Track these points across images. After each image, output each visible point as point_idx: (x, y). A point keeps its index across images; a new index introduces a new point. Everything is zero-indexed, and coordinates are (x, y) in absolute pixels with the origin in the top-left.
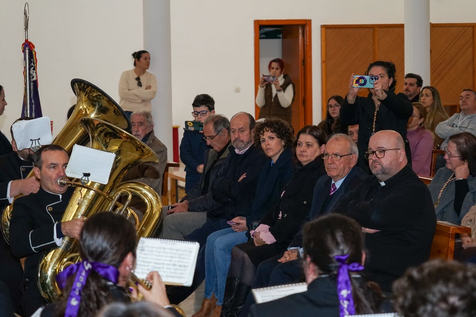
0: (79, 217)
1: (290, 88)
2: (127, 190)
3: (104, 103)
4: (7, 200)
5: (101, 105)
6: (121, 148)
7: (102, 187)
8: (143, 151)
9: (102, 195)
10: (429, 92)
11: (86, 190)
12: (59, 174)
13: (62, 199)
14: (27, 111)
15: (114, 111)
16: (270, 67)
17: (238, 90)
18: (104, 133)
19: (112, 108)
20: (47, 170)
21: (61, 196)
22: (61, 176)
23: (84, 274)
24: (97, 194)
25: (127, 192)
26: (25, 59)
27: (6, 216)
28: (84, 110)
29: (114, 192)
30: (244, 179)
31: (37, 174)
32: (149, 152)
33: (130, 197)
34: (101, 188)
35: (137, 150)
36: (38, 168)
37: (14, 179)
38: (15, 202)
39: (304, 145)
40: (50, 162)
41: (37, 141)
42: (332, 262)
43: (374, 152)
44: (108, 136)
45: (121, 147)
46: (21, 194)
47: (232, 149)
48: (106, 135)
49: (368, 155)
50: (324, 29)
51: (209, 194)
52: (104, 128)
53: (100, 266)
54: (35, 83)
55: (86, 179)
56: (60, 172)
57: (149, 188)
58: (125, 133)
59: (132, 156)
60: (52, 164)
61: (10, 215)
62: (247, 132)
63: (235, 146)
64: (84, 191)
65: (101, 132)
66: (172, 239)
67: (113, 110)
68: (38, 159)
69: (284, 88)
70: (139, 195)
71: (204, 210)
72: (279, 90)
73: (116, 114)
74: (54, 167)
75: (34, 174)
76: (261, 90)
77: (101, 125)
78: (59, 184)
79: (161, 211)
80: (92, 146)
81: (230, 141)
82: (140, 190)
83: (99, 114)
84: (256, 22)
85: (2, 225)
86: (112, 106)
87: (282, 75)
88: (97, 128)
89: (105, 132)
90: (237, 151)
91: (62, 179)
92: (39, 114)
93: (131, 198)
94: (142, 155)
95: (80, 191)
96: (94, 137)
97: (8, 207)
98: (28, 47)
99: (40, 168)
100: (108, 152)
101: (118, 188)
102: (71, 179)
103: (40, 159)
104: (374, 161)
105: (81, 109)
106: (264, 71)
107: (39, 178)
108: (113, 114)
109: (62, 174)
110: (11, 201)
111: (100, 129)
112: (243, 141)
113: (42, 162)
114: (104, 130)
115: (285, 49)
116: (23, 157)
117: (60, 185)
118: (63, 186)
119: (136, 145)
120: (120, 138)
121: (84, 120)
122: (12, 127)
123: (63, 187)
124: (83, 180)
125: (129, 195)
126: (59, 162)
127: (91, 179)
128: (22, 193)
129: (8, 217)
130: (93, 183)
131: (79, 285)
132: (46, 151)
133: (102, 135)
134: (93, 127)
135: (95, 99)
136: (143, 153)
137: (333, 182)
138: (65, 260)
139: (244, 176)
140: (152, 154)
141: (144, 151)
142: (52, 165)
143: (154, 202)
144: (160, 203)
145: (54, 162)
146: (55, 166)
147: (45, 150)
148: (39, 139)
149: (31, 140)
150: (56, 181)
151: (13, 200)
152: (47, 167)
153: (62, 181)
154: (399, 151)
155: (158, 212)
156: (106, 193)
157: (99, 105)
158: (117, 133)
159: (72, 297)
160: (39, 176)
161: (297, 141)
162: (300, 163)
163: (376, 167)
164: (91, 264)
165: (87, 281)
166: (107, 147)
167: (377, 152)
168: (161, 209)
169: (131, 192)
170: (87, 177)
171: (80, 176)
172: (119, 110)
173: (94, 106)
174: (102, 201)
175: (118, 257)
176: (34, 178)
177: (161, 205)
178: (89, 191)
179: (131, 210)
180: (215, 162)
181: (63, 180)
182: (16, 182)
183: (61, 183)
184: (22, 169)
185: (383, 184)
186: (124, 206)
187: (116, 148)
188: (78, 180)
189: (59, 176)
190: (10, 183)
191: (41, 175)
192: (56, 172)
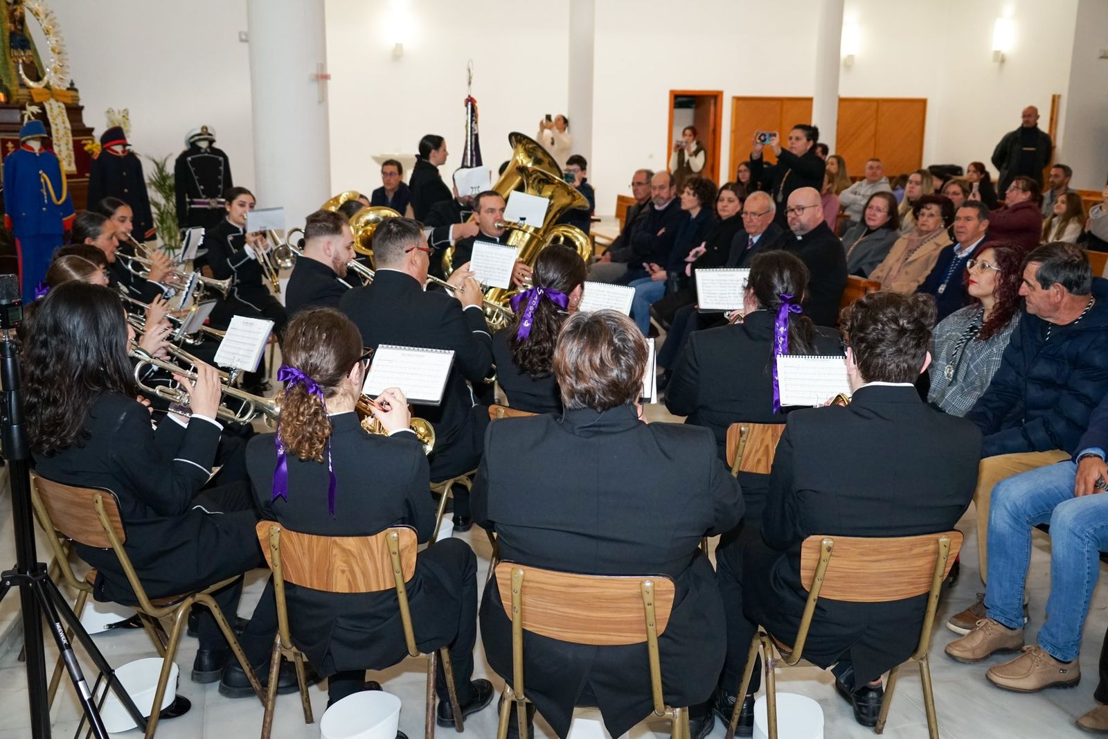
1: (701, 155)
2: (559, 233)
3: (540, 155)
4: (449, 243)
6: (553, 194)
7: (537, 230)
8: (574, 196)
9: (537, 238)
10: (834, 160)
13: (500, 240)
14: (467, 161)
16: (684, 134)
17: (651, 157)
18: (538, 179)
19: (546, 160)
20: (485, 214)
22: (498, 220)
23: (536, 298)
24: (532, 236)
25: (560, 235)
26: (467, 113)
28: (520, 161)
29: (548, 234)
30: (663, 233)
31: (476, 218)
33: (562, 239)
35: (568, 195)
36: (477, 213)
39: (726, 200)
40: (487, 208)
42: (774, 299)
43: (793, 210)
44: (541, 183)
45: (553, 192)
46: (462, 237)
47: (652, 205)
48: (539, 182)
49: (787, 213)
50: (735, 100)
51: (630, 247)
52: (537, 175)
53: (551, 293)
54: (477, 136)
55: (523, 223)
56: (497, 217)
58: (556, 179)
59: (564, 200)
60: (489, 209)
62: (666, 190)
63: (655, 202)
64: (521, 233)
65: (535, 179)
66: (604, 283)
68: (476, 205)
69: (696, 153)
70: (570, 238)
71: (625, 261)
72: (691, 155)
74: (491, 212)
75: (474, 219)
76: (674, 156)
77: (535, 172)
78: (496, 227)
80: (527, 192)
81: (651, 198)
82: (572, 233)
83: (536, 164)
84: (672, 92)
87: (695, 142)
88: (531, 175)
90: (657, 207)
92: (479, 163)
94: (574, 200)
95: (517, 234)
96: (529, 184)
98: (471, 101)
99: (479, 213)
100: (541, 197)
101: (550, 231)
102: (509, 223)
103: (478, 205)
104: (793, 219)
105: (518, 160)
106: (678, 137)
107: (479, 221)
108: (547, 163)
109: (499, 218)
110: (452, 243)
111: (534, 176)
112: (662, 198)
113: (481, 207)
114: (537, 177)
115: (697, 118)
118: (500, 229)
119: (568, 191)
120: (553, 184)
122: (454, 175)
124: (519, 224)
125: (561, 237)
126: (496, 208)
127: (527, 222)
130: (528, 227)
131: (531, 308)
133: (536, 182)
134: (527, 174)
135: (531, 150)
136: (574, 198)
137: (750, 237)
138: (503, 297)
139: (662, 231)
143: (584, 244)
146: (492, 210)
147: (483, 195)
149: (472, 188)
150: (494, 225)
152: (485, 211)
154: (817, 208)
156: (541, 236)
157: (535, 155)
158: (550, 179)
159: (525, 319)
161: (718, 197)
162: (720, 217)
163: (794, 224)
164: (543, 290)
165: (539, 304)
166: (540, 193)
167: (796, 210)
168: (592, 251)
169: (563, 235)
170: (523, 221)
171: (516, 220)
173: (530, 157)
174: (537, 243)
175: (568, 286)
176: (474, 222)
178: (525, 234)
180: (636, 216)
182: (457, 225)
184: (462, 214)
185: (800, 238)
187: (549, 193)
188: (515, 224)
189: (496, 220)
190: (452, 227)
191: (480, 219)
192: (494, 216)
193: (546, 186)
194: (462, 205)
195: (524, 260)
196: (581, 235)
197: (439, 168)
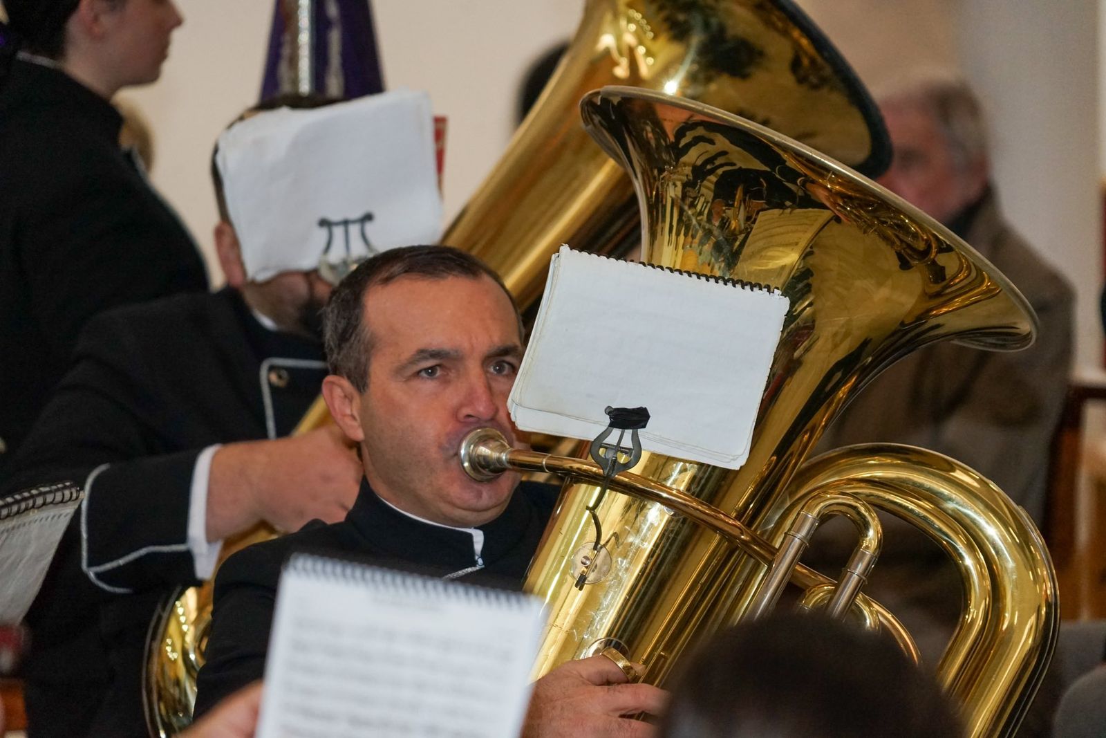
0: (589, 652)
2: (855, 496)
4: (188, 556)
5: (722, 29)
6: (811, 260)
7: (711, 484)
8: (938, 274)
9: (716, 529)
11: (622, 499)
12: (466, 411)
13: (483, 555)
14: (294, 61)
15: (796, 65)
18: (713, 178)
19: (778, 48)
20: (397, 390)
21: (478, 539)
22: (482, 422)
24: (684, 521)
25: (855, 508)
27: (178, 647)
28: (621, 54)
29: (778, 508)
31: (344, 415)
32: (974, 274)
33: (872, 537)
34: (706, 491)
35: (905, 265)
36: (346, 383)
37: (226, 437)
38: (225, 569)
41: (354, 230)
44: (739, 194)
45: (811, 253)
46: (264, 525)
48: (724, 191)
52: (712, 149)
55: (627, 442)
56: (470, 399)
57: (980, 481)
58: (835, 172)
60: (423, 353)
61: (199, 647)
65: (700, 172)
67: (788, 54)
68: (345, 331)
70: (924, 525)
73: (801, 80)
77: (700, 131)
78: (466, 464)
79: (1048, 614)
80: (651, 256)
82: (933, 497)
83: (709, 80)
85: (155, 697)
86: (785, 33)
88: (680, 152)
89: (720, 171)
91: (484, 440)
92: (364, 78)
93: (874, 544)
94: (938, 295)
95: (593, 510)
96: (664, 207)
97: (191, 596)
99: (360, 380)
100: (739, 286)
101: (799, 487)
102: (546, 444)
103: (356, 327)
105: (607, 52)
107: (359, 435)
108: (788, 80)
110: (206, 567)
111: (694, 156)
113: (370, 347)
114: (710, 160)
116: (275, 317)
117: (472, 473)
118: (492, 475)
119: (902, 241)
120: (808, 202)
121: (602, 100)
122: (216, 151)
123: (489, 481)
124: (607, 447)
125: (866, 526)
126: (462, 345)
127: (652, 439)
128: (270, 519)
129: (185, 654)
130: (662, 463)
132: (387, 280)
133: (703, 190)
134: (653, 143)
136: (940, 286)
140: (989, 290)
141: (949, 273)
142: (425, 359)
143: (1009, 562)
144: (1043, 572)
145: (438, 338)
146: (440, 364)
147: (384, 274)
148: (368, 217)
149: (324, 223)
150: (452, 452)
151: (220, 559)
152: (399, 371)
153: (483, 450)
155: (1033, 619)
156: (738, 518)
157: (707, 25)
158: (793, 175)
160: (355, 424)
166: (732, 259)
168: (1049, 606)
169: (880, 507)
170: (628, 433)
171: (590, 426)
172: (819, 60)
173: (679, 33)
174: (714, 562)
177: (1049, 584)
178: (642, 508)
179: (876, 607)
181: (492, 444)
182: (237, 452)
183: (480, 465)
184: (268, 377)
186: (837, 586)
187: (790, 258)
188: (581, 448)
189: (465, 423)
190: (205, 461)
191: (366, 418)
192: (452, 396)
193: (768, 217)
194: (267, 322)
195: (639, 668)
196: (991, 508)
197: (130, 98)
